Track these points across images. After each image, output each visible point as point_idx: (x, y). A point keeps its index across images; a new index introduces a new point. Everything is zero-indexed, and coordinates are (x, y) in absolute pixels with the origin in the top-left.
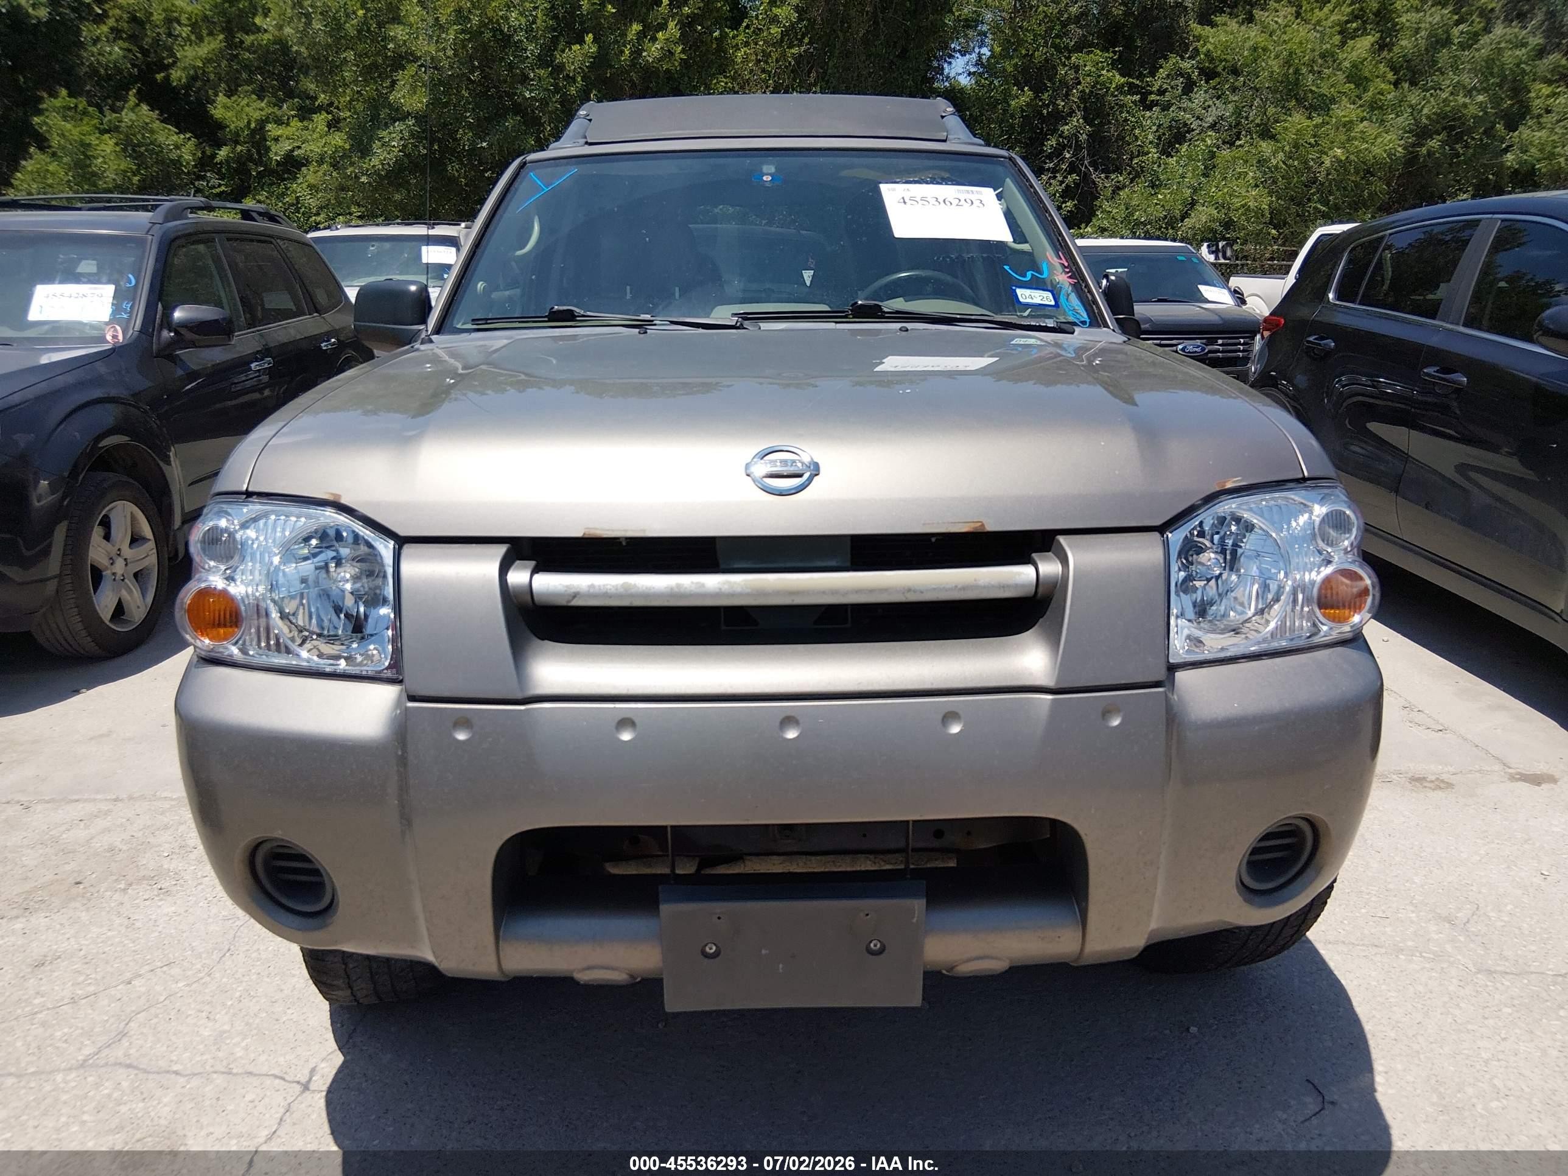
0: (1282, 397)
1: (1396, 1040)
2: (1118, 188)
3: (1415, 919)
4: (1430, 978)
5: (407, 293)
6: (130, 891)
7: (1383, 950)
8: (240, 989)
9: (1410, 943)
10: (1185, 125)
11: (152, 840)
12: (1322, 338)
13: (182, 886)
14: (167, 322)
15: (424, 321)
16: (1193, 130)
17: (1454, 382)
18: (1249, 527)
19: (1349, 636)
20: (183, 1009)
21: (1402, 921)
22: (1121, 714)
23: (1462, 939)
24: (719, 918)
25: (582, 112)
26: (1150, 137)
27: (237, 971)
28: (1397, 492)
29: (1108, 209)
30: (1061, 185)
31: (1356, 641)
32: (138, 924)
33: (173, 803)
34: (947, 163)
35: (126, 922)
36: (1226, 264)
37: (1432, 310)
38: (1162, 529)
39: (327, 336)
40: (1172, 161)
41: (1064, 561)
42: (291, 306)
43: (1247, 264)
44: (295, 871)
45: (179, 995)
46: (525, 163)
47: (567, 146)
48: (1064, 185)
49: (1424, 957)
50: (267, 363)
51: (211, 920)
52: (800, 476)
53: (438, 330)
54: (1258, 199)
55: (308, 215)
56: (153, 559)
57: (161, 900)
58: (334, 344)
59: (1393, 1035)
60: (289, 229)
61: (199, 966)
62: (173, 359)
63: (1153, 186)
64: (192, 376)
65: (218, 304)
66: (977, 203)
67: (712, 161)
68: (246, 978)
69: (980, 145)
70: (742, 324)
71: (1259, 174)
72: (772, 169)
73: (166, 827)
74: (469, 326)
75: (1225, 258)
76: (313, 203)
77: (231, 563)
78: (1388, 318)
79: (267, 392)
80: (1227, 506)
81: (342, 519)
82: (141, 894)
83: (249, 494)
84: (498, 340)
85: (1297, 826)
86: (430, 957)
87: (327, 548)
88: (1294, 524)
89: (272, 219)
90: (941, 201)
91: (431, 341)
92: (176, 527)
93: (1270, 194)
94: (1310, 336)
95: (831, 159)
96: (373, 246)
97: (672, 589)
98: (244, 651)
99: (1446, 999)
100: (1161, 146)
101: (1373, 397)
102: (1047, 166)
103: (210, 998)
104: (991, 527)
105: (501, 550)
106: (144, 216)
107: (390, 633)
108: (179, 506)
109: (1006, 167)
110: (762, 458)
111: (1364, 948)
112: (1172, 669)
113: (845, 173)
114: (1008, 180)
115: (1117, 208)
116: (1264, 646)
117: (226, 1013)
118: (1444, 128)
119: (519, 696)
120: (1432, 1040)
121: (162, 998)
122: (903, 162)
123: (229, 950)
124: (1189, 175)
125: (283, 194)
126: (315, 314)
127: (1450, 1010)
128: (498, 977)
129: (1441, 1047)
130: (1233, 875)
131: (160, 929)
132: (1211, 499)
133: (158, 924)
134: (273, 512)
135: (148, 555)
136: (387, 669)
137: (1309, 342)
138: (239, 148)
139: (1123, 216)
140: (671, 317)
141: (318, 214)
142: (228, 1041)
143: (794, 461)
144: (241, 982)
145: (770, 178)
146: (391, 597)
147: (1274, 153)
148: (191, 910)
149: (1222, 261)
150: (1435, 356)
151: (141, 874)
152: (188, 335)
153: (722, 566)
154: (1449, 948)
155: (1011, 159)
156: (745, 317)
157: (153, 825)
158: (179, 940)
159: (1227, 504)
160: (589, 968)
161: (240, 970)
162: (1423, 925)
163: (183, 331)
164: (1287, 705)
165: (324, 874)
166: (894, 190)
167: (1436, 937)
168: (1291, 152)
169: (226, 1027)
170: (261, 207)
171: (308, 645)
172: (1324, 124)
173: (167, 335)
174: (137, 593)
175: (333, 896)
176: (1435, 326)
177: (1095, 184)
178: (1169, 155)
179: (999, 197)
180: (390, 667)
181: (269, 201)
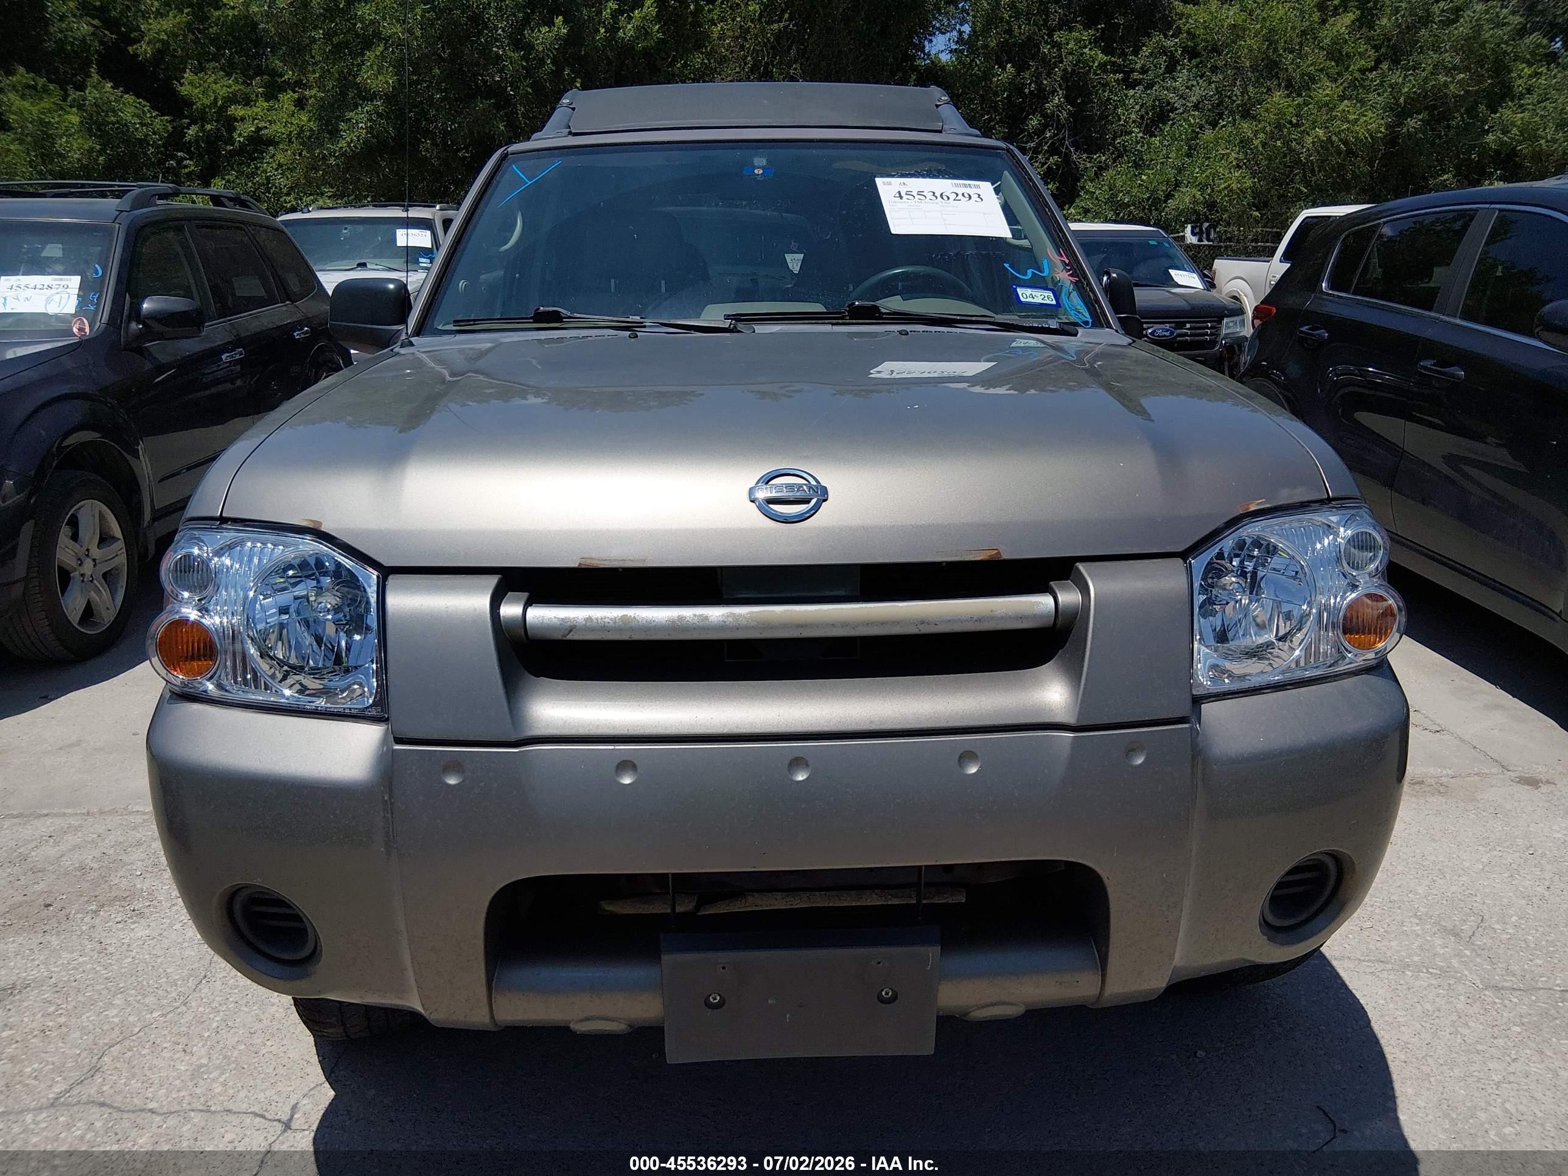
0: (1274, 388)
1: (1405, 1062)
2: (1101, 169)
3: (1420, 932)
4: (1438, 995)
5: (386, 291)
6: (101, 913)
7: (1389, 966)
8: (217, 1019)
9: (1416, 959)
10: (1168, 103)
11: (124, 858)
12: (1314, 329)
13: (155, 907)
14: (135, 313)
15: (403, 320)
16: (1176, 109)
17: (1453, 376)
18: (1271, 550)
19: (1374, 662)
20: (158, 1042)
21: (1407, 935)
22: (1145, 752)
23: (1468, 953)
24: (724, 968)
25: (565, 101)
26: (1133, 116)
27: (214, 1000)
28: (1391, 487)
29: (1093, 190)
31: (1381, 668)
32: (111, 949)
33: (145, 817)
34: (944, 156)
35: (98, 947)
36: (1209, 246)
37: (1426, 301)
38: (1184, 555)
39: (298, 325)
40: (1156, 141)
41: (1085, 590)
42: (262, 293)
43: (1231, 246)
44: (275, 916)
45: (154, 1026)
46: (507, 155)
47: (549, 137)
48: (1046, 166)
49: (1431, 973)
50: (238, 354)
51: (186, 944)
52: (808, 502)
53: (418, 332)
54: (1238, 180)
55: (278, 195)
56: (123, 559)
57: (134, 923)
58: (307, 332)
59: (1403, 1057)
60: (258, 213)
61: (174, 995)
62: (140, 351)
63: (1136, 166)
64: (160, 369)
65: (188, 294)
66: (975, 197)
67: (703, 153)
68: (224, 1008)
69: (977, 136)
70: (735, 327)
71: (1241, 156)
72: (763, 162)
73: (139, 844)
74: (451, 327)
75: (1208, 240)
76: (281, 181)
77: (205, 593)
78: (1382, 308)
79: (239, 383)
80: (1250, 531)
81: (323, 548)
82: (112, 916)
83: (223, 520)
84: (482, 342)
85: (1320, 860)
86: (420, 1009)
87: (307, 577)
88: (1318, 546)
89: (243, 204)
90: (938, 194)
91: (411, 344)
92: (146, 524)
93: (1254, 175)
94: (1302, 327)
95: (826, 152)
96: (346, 229)
97: (673, 622)
98: (220, 686)
99: (1455, 1018)
100: (1143, 126)
101: (1359, 386)
103: (186, 1029)
104: (1006, 556)
105: (493, 581)
106: (112, 203)
107: (374, 666)
108: (149, 502)
109: (1004, 159)
110: (767, 483)
111: (1369, 964)
112: (1197, 701)
113: (837, 165)
114: (1006, 172)
115: (1100, 189)
116: (1288, 676)
117: (203, 1046)
118: (1426, 108)
119: (513, 738)
120: (1441, 1062)
121: (137, 1030)
122: (898, 154)
123: (205, 977)
124: (1173, 155)
125: (253, 174)
126: (288, 302)
127: (1459, 1029)
128: (491, 1028)
129: (1451, 1069)
130: (1258, 914)
131: (133, 954)
132: (1234, 522)
133: (131, 948)
134: (249, 539)
135: (117, 555)
136: (371, 706)
137: (1302, 332)
138: (208, 127)
139: (1107, 197)
140: (661, 318)
141: (288, 194)
142: (205, 1077)
143: (800, 486)
144: (218, 1011)
145: (761, 172)
146: (374, 625)
147: (1256, 134)
148: (165, 933)
149: (1206, 243)
150: (1429, 348)
151: (113, 894)
152: (157, 327)
153: (725, 597)
154: (1455, 962)
155: (1008, 150)
156: (738, 318)
157: (125, 841)
158: (153, 967)
159: (1250, 528)
160: (587, 1019)
161: (217, 999)
162: (1429, 938)
163: (149, 322)
164: (1314, 738)
165: (304, 919)
166: (890, 184)
167: (1442, 951)
168: (1272, 132)
169: (204, 1061)
170: (230, 193)
171: (290, 681)
172: (1306, 104)
173: (135, 326)
174: (106, 594)
175: (316, 947)
176: (1430, 317)
177: (1076, 165)
178: (1153, 135)
179: (997, 191)
180: (374, 704)
181: (238, 181)
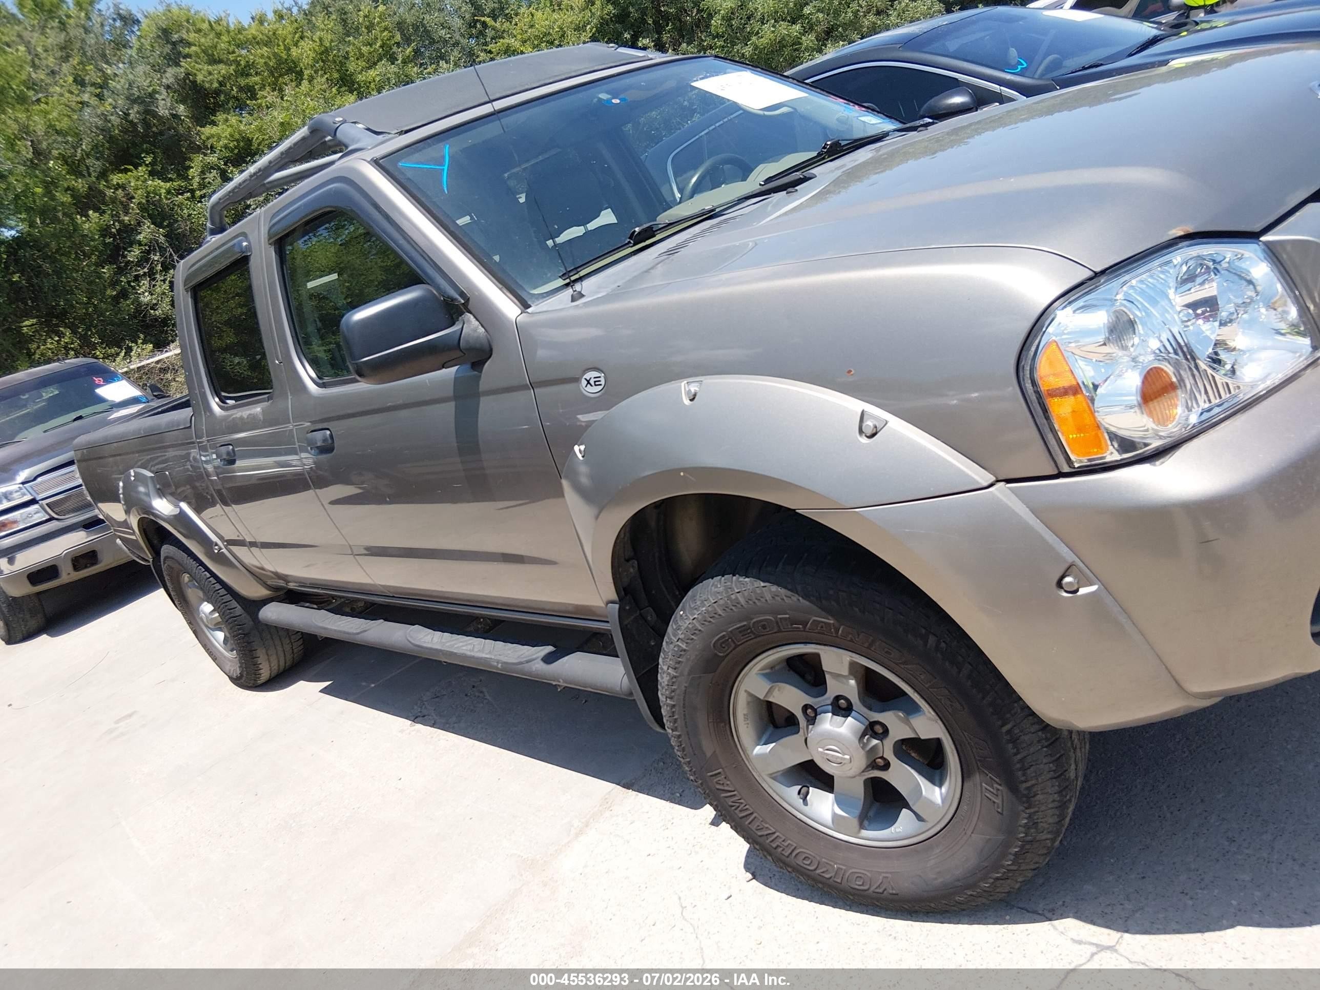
30: (165, 283)
102: (141, 272)
